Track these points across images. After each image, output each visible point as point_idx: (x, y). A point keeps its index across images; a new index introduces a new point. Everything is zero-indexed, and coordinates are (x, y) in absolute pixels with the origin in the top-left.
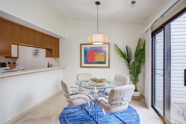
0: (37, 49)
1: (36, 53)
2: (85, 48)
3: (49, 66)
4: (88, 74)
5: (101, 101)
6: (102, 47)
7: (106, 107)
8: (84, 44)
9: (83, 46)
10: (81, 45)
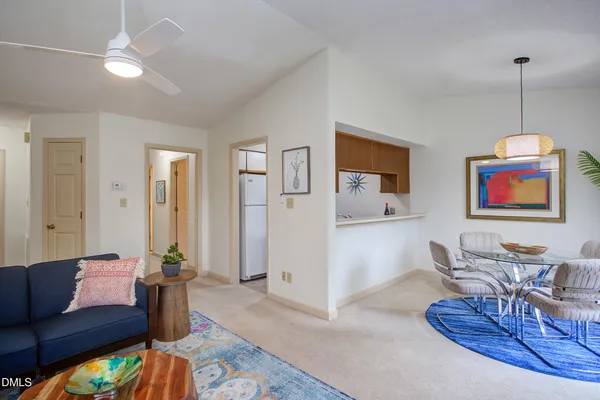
0: (358, 174)
1: (356, 185)
2: (479, 168)
3: (387, 212)
4: (492, 235)
5: (534, 293)
6: (538, 163)
7: (547, 304)
8: (476, 158)
9: (474, 164)
10: (469, 160)
